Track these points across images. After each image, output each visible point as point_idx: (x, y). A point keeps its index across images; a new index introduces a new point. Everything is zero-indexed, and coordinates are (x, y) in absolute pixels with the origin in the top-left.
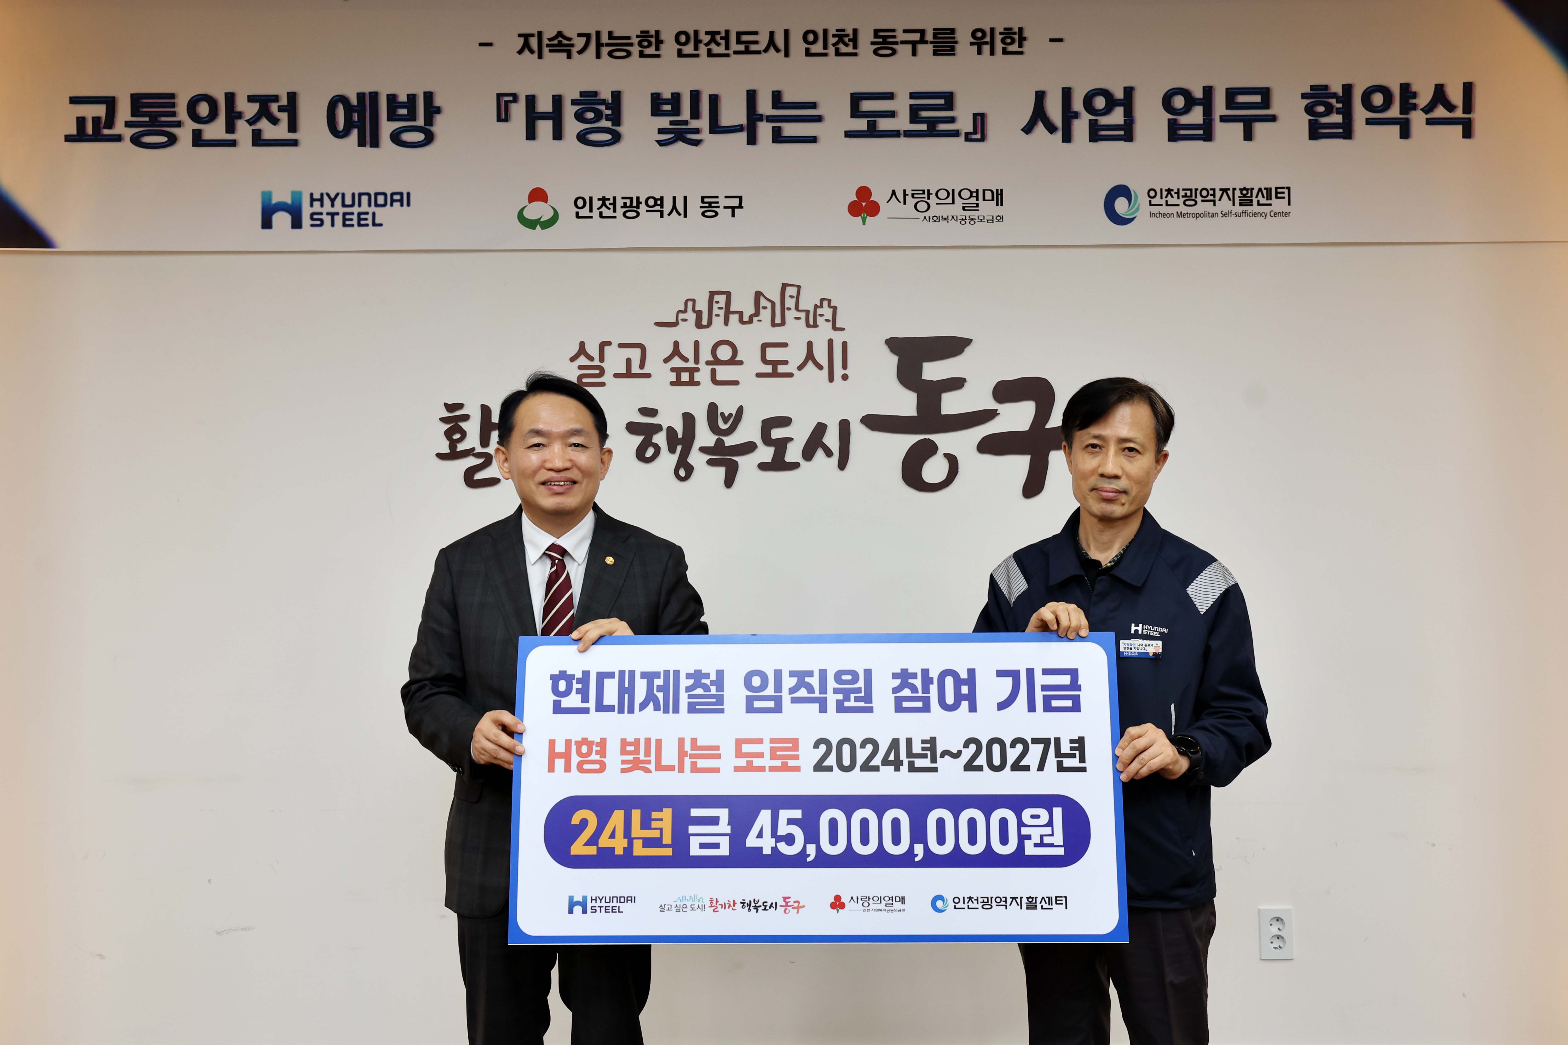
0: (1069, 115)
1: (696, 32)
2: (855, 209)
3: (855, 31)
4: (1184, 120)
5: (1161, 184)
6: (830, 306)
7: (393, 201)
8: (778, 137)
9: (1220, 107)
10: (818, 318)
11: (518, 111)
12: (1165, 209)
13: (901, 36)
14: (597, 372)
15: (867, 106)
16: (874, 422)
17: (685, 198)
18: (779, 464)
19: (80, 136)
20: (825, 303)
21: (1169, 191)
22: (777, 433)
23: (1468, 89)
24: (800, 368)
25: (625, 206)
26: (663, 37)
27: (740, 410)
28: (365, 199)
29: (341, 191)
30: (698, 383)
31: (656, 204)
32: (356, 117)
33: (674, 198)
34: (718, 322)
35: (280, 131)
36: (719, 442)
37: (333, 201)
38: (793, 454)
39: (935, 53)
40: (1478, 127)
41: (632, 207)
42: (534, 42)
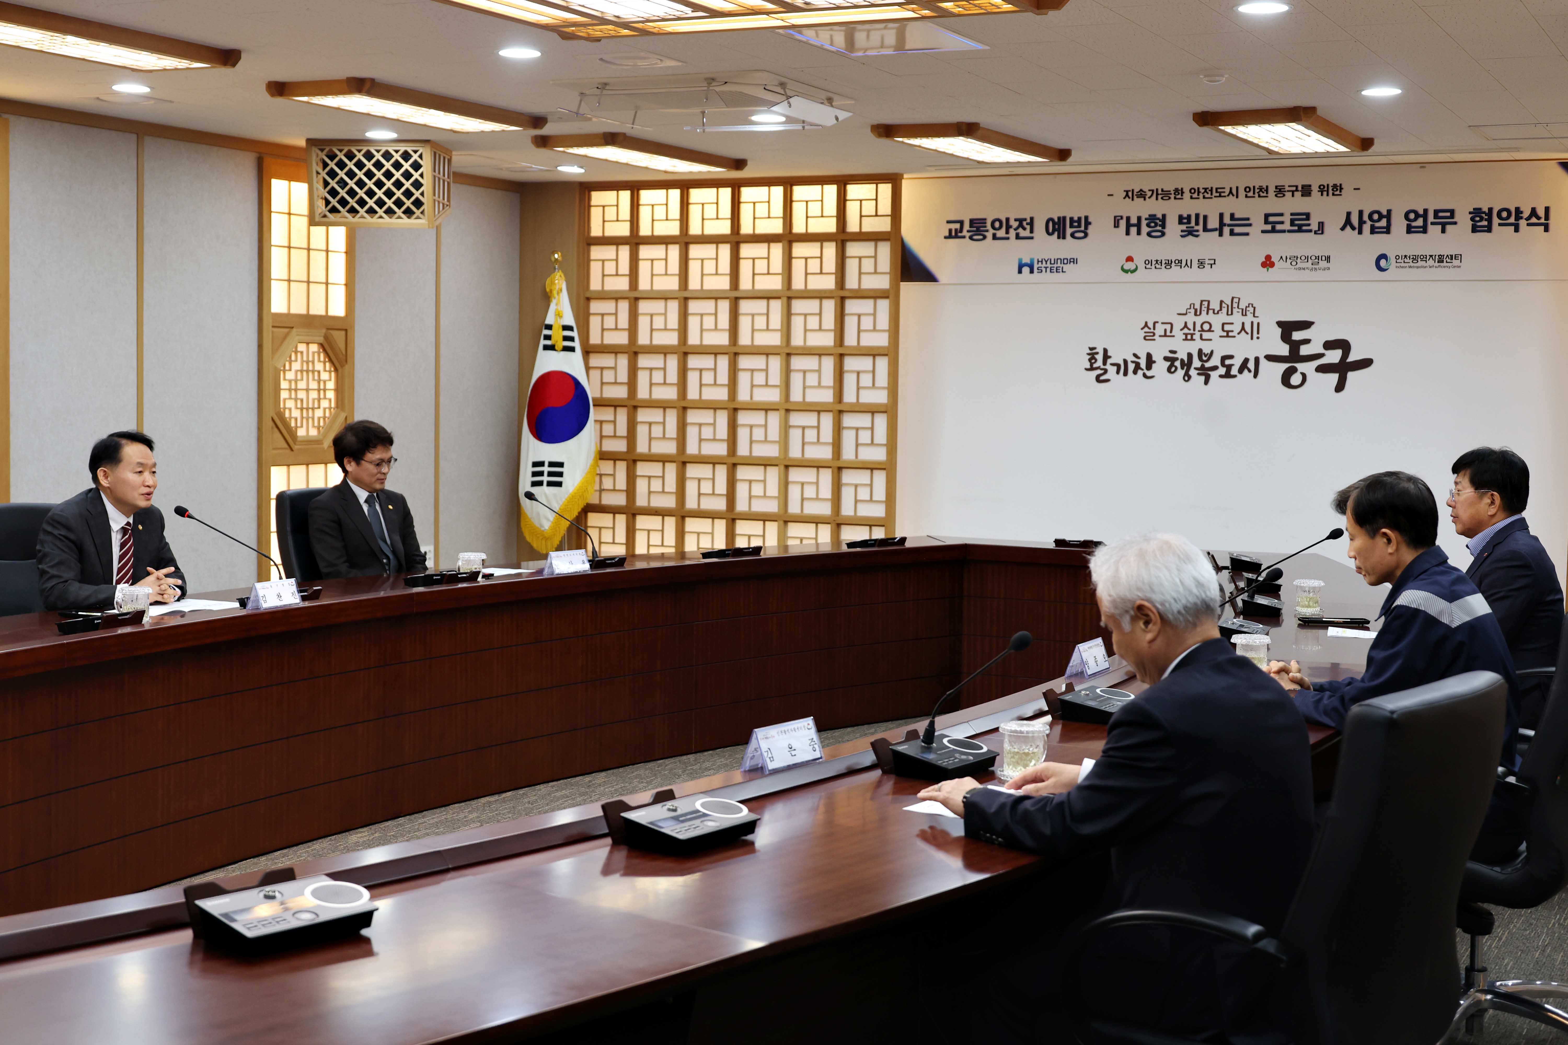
0: (1361, 222)
1: (1198, 188)
2: (1264, 265)
3: (1267, 187)
4: (1414, 224)
5: (1402, 253)
6: (1252, 306)
7: (1070, 262)
8: (1232, 233)
9: (1431, 218)
10: (1247, 312)
11: (1123, 223)
12: (1403, 265)
13: (1287, 188)
14: (1152, 334)
15: (1271, 219)
16: (1270, 358)
17: (1191, 260)
18: (1228, 375)
19: (950, 236)
20: (1251, 306)
21: (1406, 256)
22: (1227, 362)
23: (1547, 209)
24: (1239, 334)
25: (1166, 263)
26: (1184, 190)
27: (1212, 352)
28: (1059, 261)
29: (1050, 258)
30: (1194, 340)
31: (1179, 263)
32: (1057, 226)
33: (1187, 260)
34: (1204, 313)
35: (1026, 233)
36: (1203, 366)
37: (1046, 262)
38: (1234, 371)
39: (1302, 196)
40: (1551, 227)
41: (1169, 264)
42: (1130, 194)
